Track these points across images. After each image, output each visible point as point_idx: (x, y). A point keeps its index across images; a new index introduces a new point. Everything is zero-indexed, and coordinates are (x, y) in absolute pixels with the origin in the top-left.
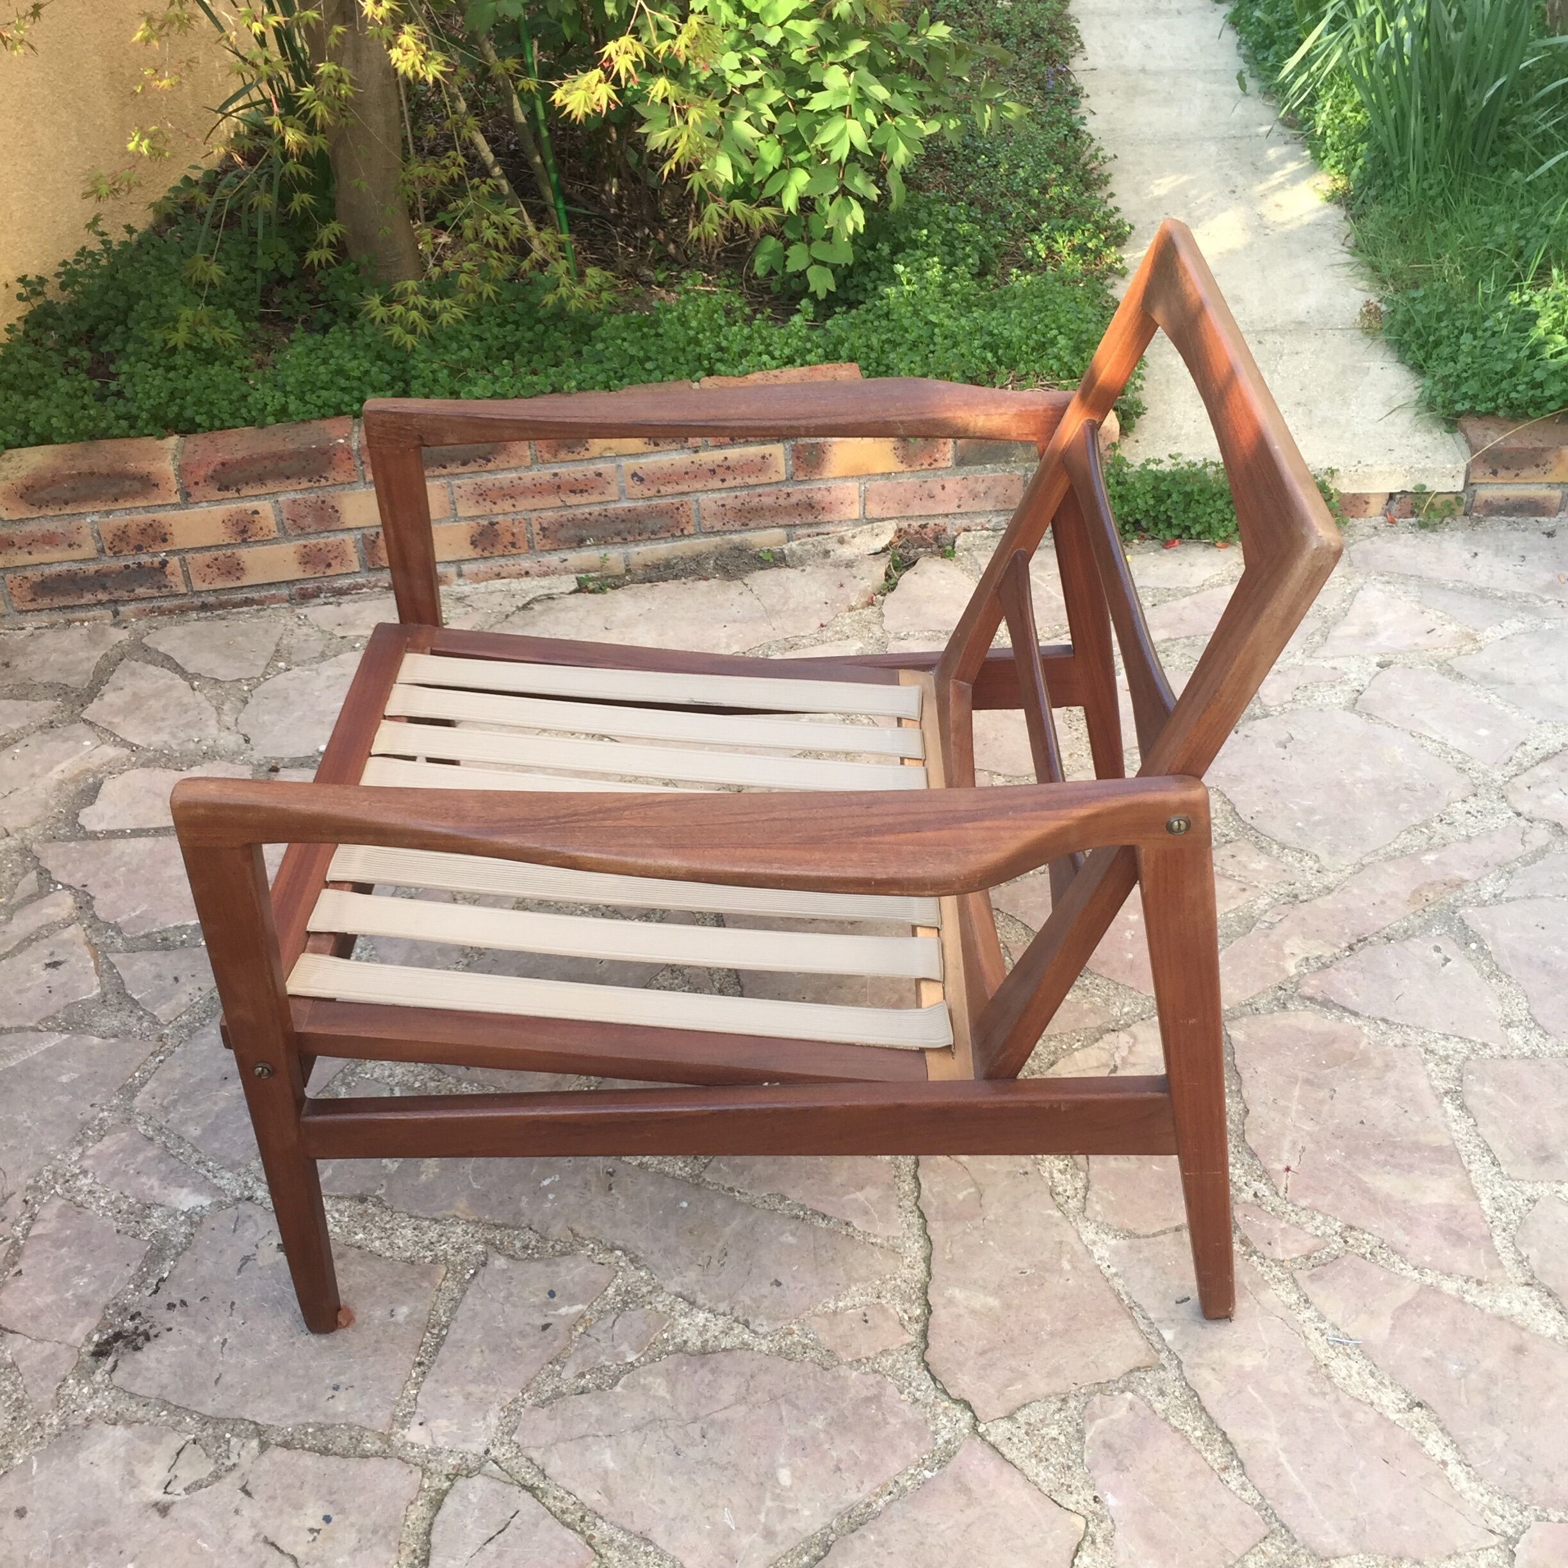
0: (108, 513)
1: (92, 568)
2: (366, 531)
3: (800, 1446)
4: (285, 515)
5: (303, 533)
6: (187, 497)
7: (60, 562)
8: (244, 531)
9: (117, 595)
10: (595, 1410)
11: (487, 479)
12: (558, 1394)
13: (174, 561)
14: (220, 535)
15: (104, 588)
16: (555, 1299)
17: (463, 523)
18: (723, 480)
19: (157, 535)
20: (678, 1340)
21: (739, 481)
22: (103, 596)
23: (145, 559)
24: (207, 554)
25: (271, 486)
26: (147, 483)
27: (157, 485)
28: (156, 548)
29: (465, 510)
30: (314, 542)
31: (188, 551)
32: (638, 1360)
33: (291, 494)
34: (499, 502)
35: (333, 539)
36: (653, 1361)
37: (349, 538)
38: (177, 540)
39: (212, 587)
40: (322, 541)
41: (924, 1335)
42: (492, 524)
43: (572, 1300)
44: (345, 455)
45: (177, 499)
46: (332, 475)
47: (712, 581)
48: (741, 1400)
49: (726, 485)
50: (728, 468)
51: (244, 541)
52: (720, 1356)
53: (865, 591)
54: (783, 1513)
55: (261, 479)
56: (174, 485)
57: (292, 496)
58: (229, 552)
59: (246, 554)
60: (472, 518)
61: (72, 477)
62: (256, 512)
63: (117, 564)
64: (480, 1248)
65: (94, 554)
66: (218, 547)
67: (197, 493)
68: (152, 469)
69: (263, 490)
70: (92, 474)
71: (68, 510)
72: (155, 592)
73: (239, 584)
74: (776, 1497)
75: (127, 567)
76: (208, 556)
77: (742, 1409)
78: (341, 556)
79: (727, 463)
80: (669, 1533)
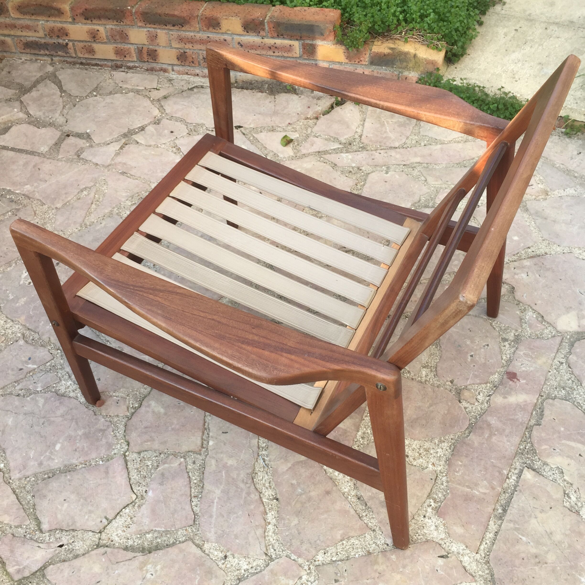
0: (48, 21)
1: (43, 41)
2: (139, 46)
3: (70, 438)
4: (109, 34)
5: (115, 41)
6: (74, 21)
7: (33, 37)
8: (94, 37)
9: (52, 53)
10: (17, 403)
11: (183, 34)
12: (11, 394)
13: (70, 44)
14: (85, 37)
15: (48, 50)
16: (30, 361)
17: (174, 50)
18: (274, 52)
19: (63, 33)
20: (57, 388)
21: (280, 54)
22: (47, 53)
23: (61, 41)
24: (82, 43)
25: (103, 21)
26: (60, 13)
27: (63, 13)
28: (64, 38)
29: (175, 44)
30: (119, 46)
31: (75, 41)
32: (41, 391)
33: (111, 25)
34: (187, 44)
35: (127, 46)
36: (45, 393)
37: (132, 47)
38: (71, 36)
39: (84, 56)
40: (123, 46)
41: (133, 414)
42: (185, 52)
43: (34, 363)
44: (130, 14)
45: (70, 20)
46: (125, 21)
47: (264, 94)
48: (62, 416)
49: (275, 54)
50: (276, 48)
51: (95, 41)
52: (66, 398)
53: (317, 112)
54: (50, 458)
55: (99, 18)
56: (69, 14)
57: (111, 26)
58: (90, 44)
59: (96, 46)
60: (178, 48)
61: (34, 5)
62: (98, 31)
63: (51, 41)
64: (19, 335)
65: (43, 36)
66: (86, 41)
67: (78, 19)
68: (61, 7)
69: (100, 22)
70: (41, 5)
71: (33, 17)
72: (64, 54)
73: (93, 57)
74: (51, 453)
75: (54, 43)
76: (81, 45)
77: (61, 419)
78: (129, 53)
79: (275, 45)
80: (12, 452)
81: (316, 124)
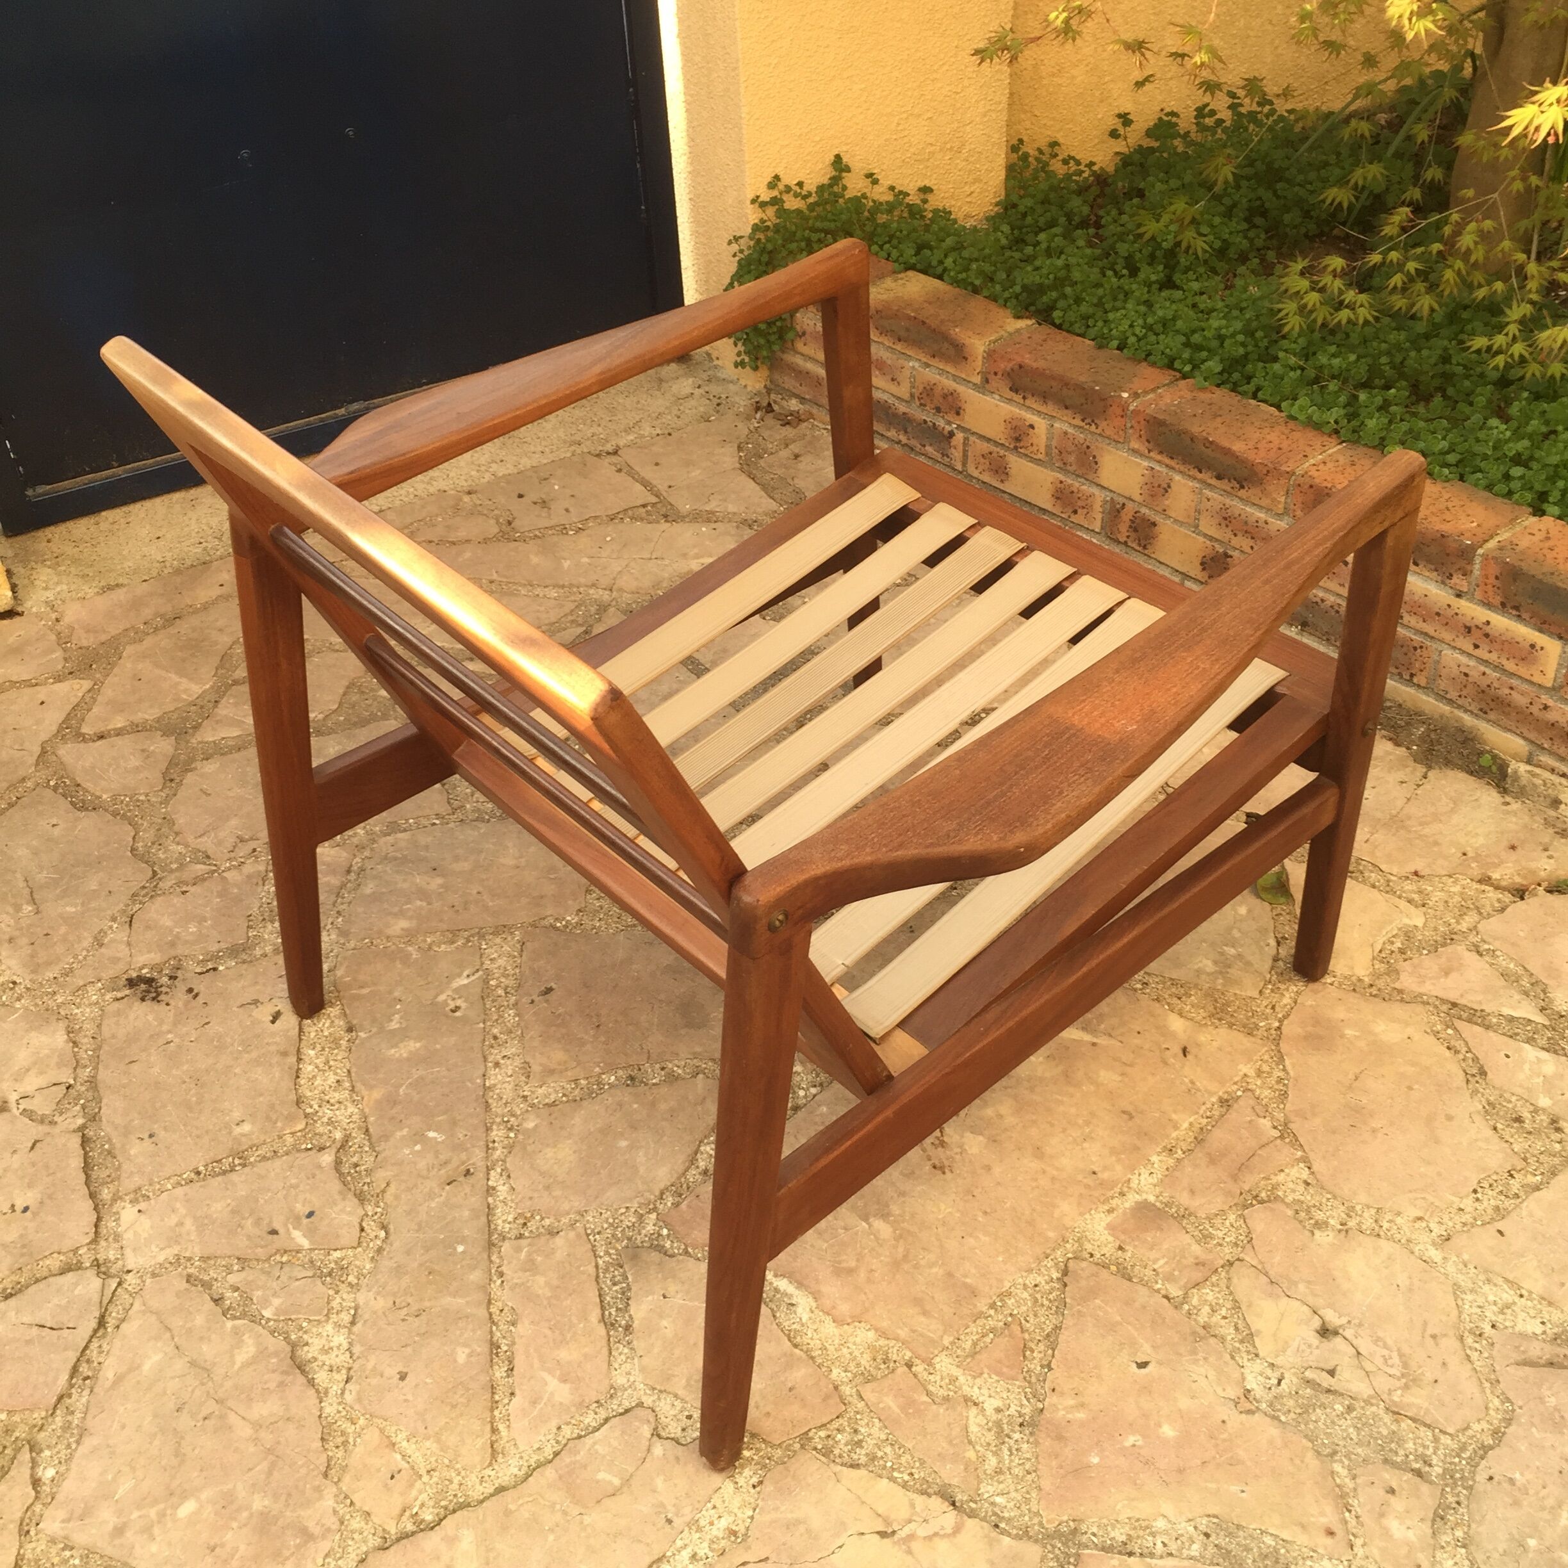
0: (927, 365)
1: (902, 408)
2: (1116, 498)
3: (227, 1504)
4: (1054, 443)
5: (1063, 469)
6: (984, 386)
7: (884, 391)
8: (1018, 439)
9: (914, 442)
10: (199, 1320)
11: (1237, 506)
12: (207, 1285)
13: (959, 436)
14: (997, 431)
15: (906, 432)
16: (305, 1221)
17: (1201, 539)
18: (1476, 646)
19: (951, 405)
20: (305, 1337)
21: (1493, 657)
22: (903, 438)
23: (941, 423)
24: (986, 444)
25: (1050, 408)
26: (958, 354)
27: (966, 359)
28: (950, 417)
29: (1208, 526)
30: (1070, 481)
31: (974, 433)
32: (269, 1320)
33: (1065, 424)
34: (1240, 534)
35: (1087, 489)
36: (272, 1333)
37: (1099, 496)
38: (966, 418)
39: (981, 477)
40: (1077, 485)
41: (404, 1536)
42: (1227, 556)
43: (310, 1233)
44: (1119, 412)
45: (977, 379)
46: (1103, 424)
47: (1401, 751)
48: (257, 1426)
49: (1477, 652)
50: (1487, 635)
51: (1016, 448)
52: (301, 1379)
53: (1533, 872)
54: (147, 1530)
55: (1045, 397)
56: (979, 364)
57: (1066, 427)
58: (1002, 452)
59: (1015, 462)
60: (1211, 538)
61: (909, 318)
62: (1032, 426)
63: (920, 415)
64: (338, 1135)
65: (907, 396)
66: (996, 443)
67: (995, 382)
68: (967, 342)
69: (1043, 409)
70: (924, 323)
71: (899, 347)
72: (938, 456)
73: (1001, 486)
74: (162, 1515)
75: (925, 422)
76: (985, 447)
77: (248, 1431)
78: (1088, 508)
79: (1487, 629)
80: (94, 1450)
81: (1503, 910)
